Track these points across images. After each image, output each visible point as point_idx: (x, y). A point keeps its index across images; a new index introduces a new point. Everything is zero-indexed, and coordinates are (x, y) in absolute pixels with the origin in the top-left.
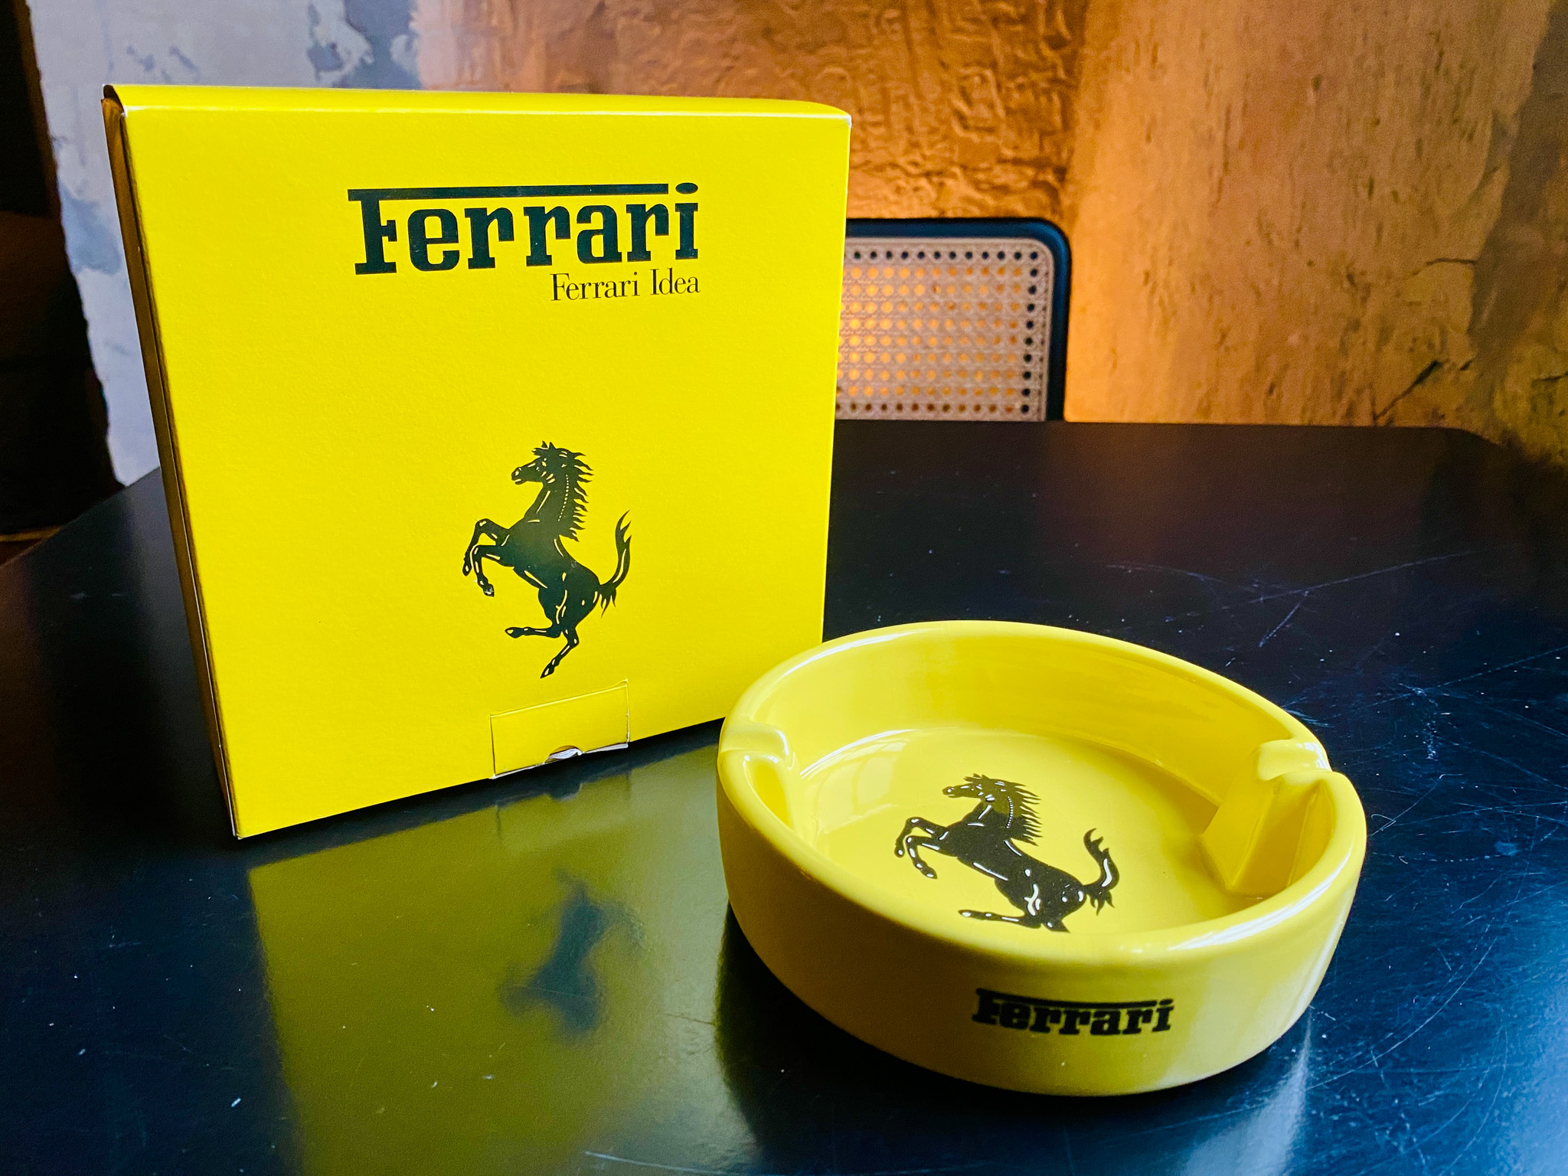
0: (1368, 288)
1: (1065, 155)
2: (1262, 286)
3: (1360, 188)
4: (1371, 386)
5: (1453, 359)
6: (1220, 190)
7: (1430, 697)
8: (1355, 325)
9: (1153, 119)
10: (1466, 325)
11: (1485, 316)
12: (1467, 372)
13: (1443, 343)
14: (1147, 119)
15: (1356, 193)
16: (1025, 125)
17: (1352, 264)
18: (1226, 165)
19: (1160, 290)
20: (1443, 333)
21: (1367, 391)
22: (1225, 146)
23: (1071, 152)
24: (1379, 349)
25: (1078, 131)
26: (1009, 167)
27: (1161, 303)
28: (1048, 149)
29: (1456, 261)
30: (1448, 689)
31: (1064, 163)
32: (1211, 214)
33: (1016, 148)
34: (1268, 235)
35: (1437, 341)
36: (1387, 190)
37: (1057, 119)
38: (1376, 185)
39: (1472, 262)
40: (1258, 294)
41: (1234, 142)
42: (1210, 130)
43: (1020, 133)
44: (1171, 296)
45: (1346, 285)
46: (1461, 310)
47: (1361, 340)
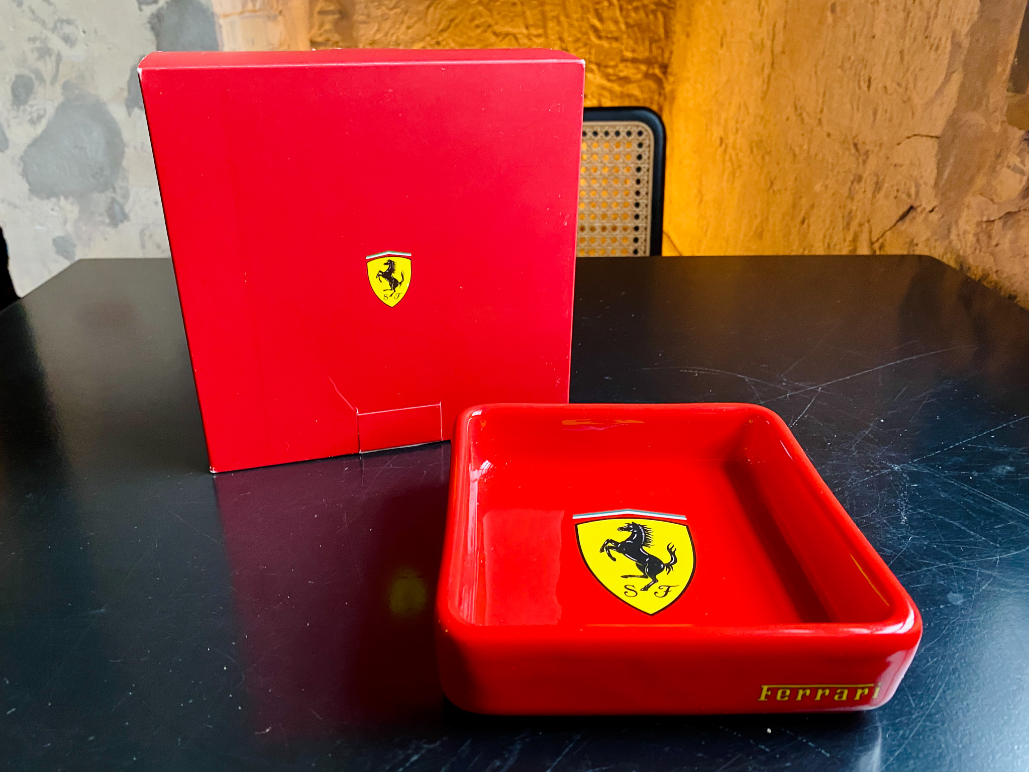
0: (867, 153)
1: (667, 55)
2: (797, 150)
3: (862, 84)
4: (868, 221)
5: (924, 205)
6: (769, 82)
7: (903, 472)
8: (859, 179)
9: (725, 33)
10: (932, 182)
11: (946, 175)
12: (933, 213)
13: (917, 193)
14: (721, 32)
15: (860, 87)
16: (639, 35)
17: (856, 136)
18: (773, 64)
19: (730, 150)
20: (918, 186)
21: (867, 225)
22: (772, 52)
23: (671, 53)
24: (874, 196)
25: (675, 39)
26: (629, 64)
27: (731, 159)
28: (656, 52)
29: (927, 136)
30: (916, 465)
31: (666, 61)
32: (763, 99)
33: (633, 51)
34: (801, 114)
35: (913, 191)
36: (880, 85)
37: (661, 31)
38: (872, 80)
39: (937, 137)
40: (795, 155)
41: (778, 49)
42: (762, 39)
43: (636, 41)
44: (737, 155)
45: (853, 151)
46: (929, 172)
47: (863, 190)
